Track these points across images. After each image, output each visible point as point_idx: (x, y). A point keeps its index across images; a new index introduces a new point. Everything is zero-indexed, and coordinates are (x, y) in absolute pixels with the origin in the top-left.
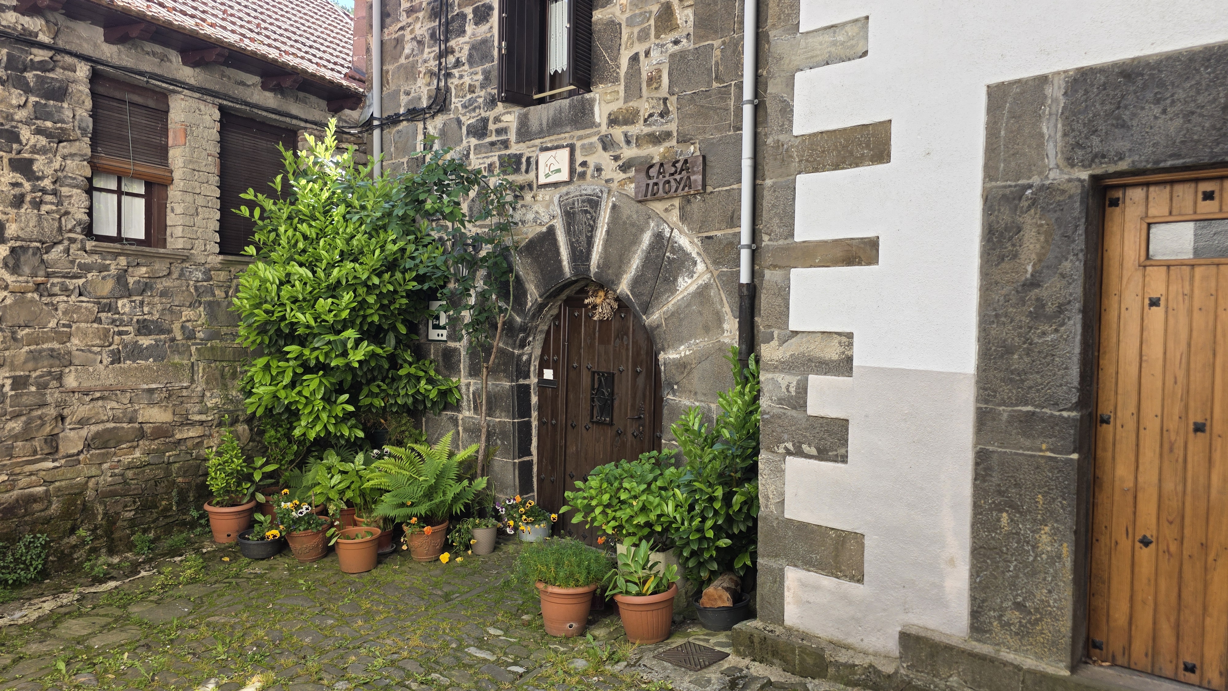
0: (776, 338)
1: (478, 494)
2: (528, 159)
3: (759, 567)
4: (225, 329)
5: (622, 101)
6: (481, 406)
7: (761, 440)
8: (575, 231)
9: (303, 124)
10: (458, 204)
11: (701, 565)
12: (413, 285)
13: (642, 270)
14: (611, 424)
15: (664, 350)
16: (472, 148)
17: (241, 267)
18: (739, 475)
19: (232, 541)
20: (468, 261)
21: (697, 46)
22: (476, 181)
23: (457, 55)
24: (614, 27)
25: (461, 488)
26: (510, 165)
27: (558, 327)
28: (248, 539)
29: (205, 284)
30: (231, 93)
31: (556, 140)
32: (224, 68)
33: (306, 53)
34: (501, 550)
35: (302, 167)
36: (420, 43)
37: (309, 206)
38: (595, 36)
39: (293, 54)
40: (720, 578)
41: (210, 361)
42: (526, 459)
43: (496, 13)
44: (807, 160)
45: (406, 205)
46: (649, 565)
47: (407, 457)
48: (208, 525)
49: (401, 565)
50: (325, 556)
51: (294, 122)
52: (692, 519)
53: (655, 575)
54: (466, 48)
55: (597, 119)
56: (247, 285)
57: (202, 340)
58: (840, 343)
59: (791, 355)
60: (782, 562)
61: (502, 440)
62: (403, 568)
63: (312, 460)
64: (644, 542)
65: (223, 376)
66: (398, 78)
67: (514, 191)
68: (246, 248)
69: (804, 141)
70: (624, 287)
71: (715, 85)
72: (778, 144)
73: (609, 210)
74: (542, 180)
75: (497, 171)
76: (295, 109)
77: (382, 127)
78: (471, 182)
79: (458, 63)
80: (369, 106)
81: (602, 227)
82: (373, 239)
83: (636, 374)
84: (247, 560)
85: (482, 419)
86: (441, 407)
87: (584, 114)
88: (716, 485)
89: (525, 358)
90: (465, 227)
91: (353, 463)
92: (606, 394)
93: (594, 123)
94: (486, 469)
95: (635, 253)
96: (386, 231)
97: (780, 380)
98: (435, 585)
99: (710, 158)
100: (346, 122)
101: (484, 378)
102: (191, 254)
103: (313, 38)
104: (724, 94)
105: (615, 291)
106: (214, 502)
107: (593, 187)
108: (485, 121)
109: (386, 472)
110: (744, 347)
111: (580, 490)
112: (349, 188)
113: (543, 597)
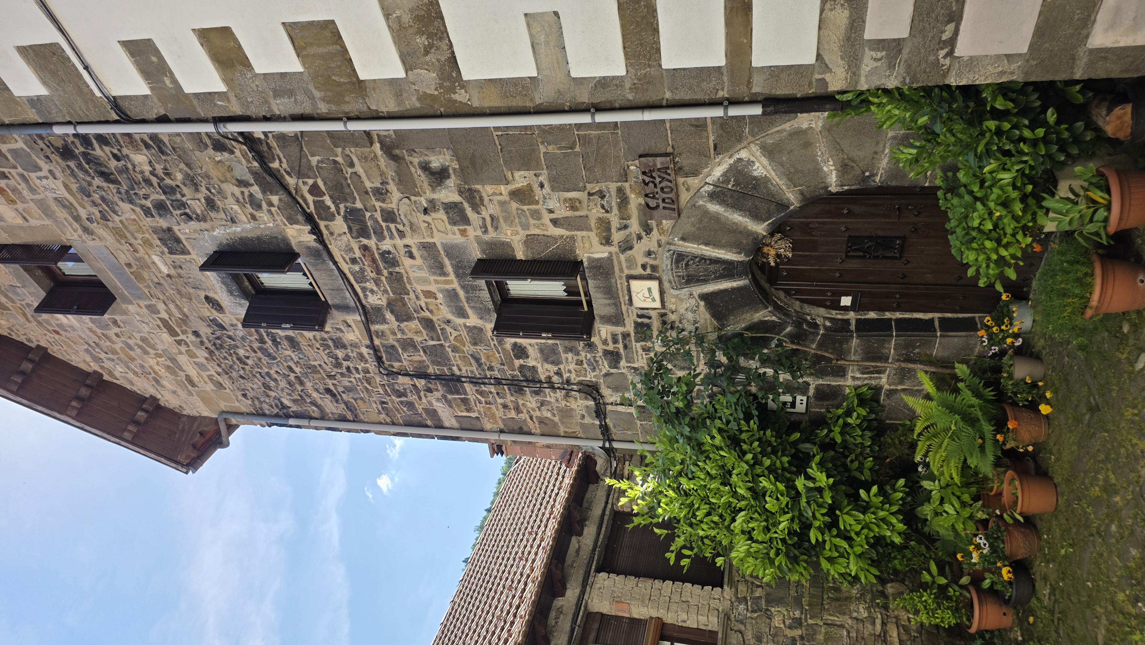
0: (823, 76)
1: (974, 373)
2: (639, 316)
3: (1086, 77)
4: (791, 592)
5: (590, 233)
6: (876, 367)
7: (934, 84)
8: (705, 275)
9: (609, 506)
10: (679, 379)
11: (1077, 140)
12: (753, 424)
13: (744, 211)
14: (903, 238)
15: (827, 187)
16: (629, 365)
17: (734, 572)
18: (972, 104)
19: (1011, 613)
20: (732, 374)
21: (545, 167)
22: (660, 363)
23: (552, 374)
24: (530, 241)
25: (966, 390)
26: (644, 333)
27: (798, 292)
28: (1010, 597)
29: (749, 603)
30: (586, 562)
31: (623, 292)
32: (566, 564)
33: (550, 497)
34: (1040, 352)
35: (646, 510)
36: (542, 404)
37: (681, 508)
38: (537, 257)
39: (552, 508)
40: (1094, 118)
41: (823, 609)
42: (937, 324)
43: (519, 341)
44: (649, 60)
45: (681, 424)
46: (1072, 197)
47: (928, 439)
48: (992, 632)
49: (1051, 453)
50: (1034, 526)
51: (607, 512)
52: (1021, 153)
53: (1086, 190)
54: (547, 366)
55: (606, 255)
56: (752, 568)
57: (802, 613)
58: (831, 10)
59: (842, 58)
60: (1081, 52)
61: (915, 348)
62: (1054, 451)
63: (926, 529)
64: (1045, 204)
65: (837, 600)
66: (570, 423)
67: (667, 330)
68: (718, 565)
69: (631, 64)
70: (760, 228)
71: (578, 149)
72: (634, 88)
73: (686, 244)
74: (657, 304)
75: (649, 344)
76: (597, 511)
77: (611, 441)
78: (660, 367)
79: (559, 373)
80: (593, 449)
81: (701, 249)
82: (711, 455)
83: (851, 214)
84: (1034, 601)
85: (891, 367)
86: (876, 405)
87: (600, 267)
88: (981, 128)
89: (828, 324)
90: (700, 374)
91: (931, 491)
92: (870, 244)
93: (608, 258)
94: (947, 363)
95: (727, 218)
96: (703, 444)
97: (868, 69)
98: (1078, 420)
99: (641, 152)
100: (606, 470)
101: (847, 363)
102: (723, 611)
103: (538, 491)
104: (585, 141)
105: (764, 237)
106: (967, 623)
107: (665, 259)
108: (606, 353)
109: (943, 461)
110: (828, 106)
111: (978, 271)
112: (665, 473)
113: (1103, 311)
